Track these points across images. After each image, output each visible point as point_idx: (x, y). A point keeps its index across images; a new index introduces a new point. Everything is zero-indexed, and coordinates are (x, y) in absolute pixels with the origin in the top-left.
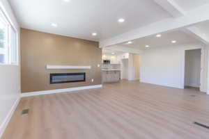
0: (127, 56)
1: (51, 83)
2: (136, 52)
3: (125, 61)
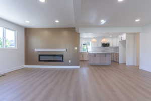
0: (124, 37)
1: (39, 60)
2: (136, 32)
3: (123, 43)
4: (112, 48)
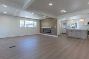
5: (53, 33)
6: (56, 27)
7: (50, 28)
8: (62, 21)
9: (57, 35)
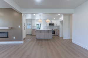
4: (56, 26)
5: (14, 38)
6: (19, 27)
7: (7, 28)
8: (26, 20)
9: (22, 41)
